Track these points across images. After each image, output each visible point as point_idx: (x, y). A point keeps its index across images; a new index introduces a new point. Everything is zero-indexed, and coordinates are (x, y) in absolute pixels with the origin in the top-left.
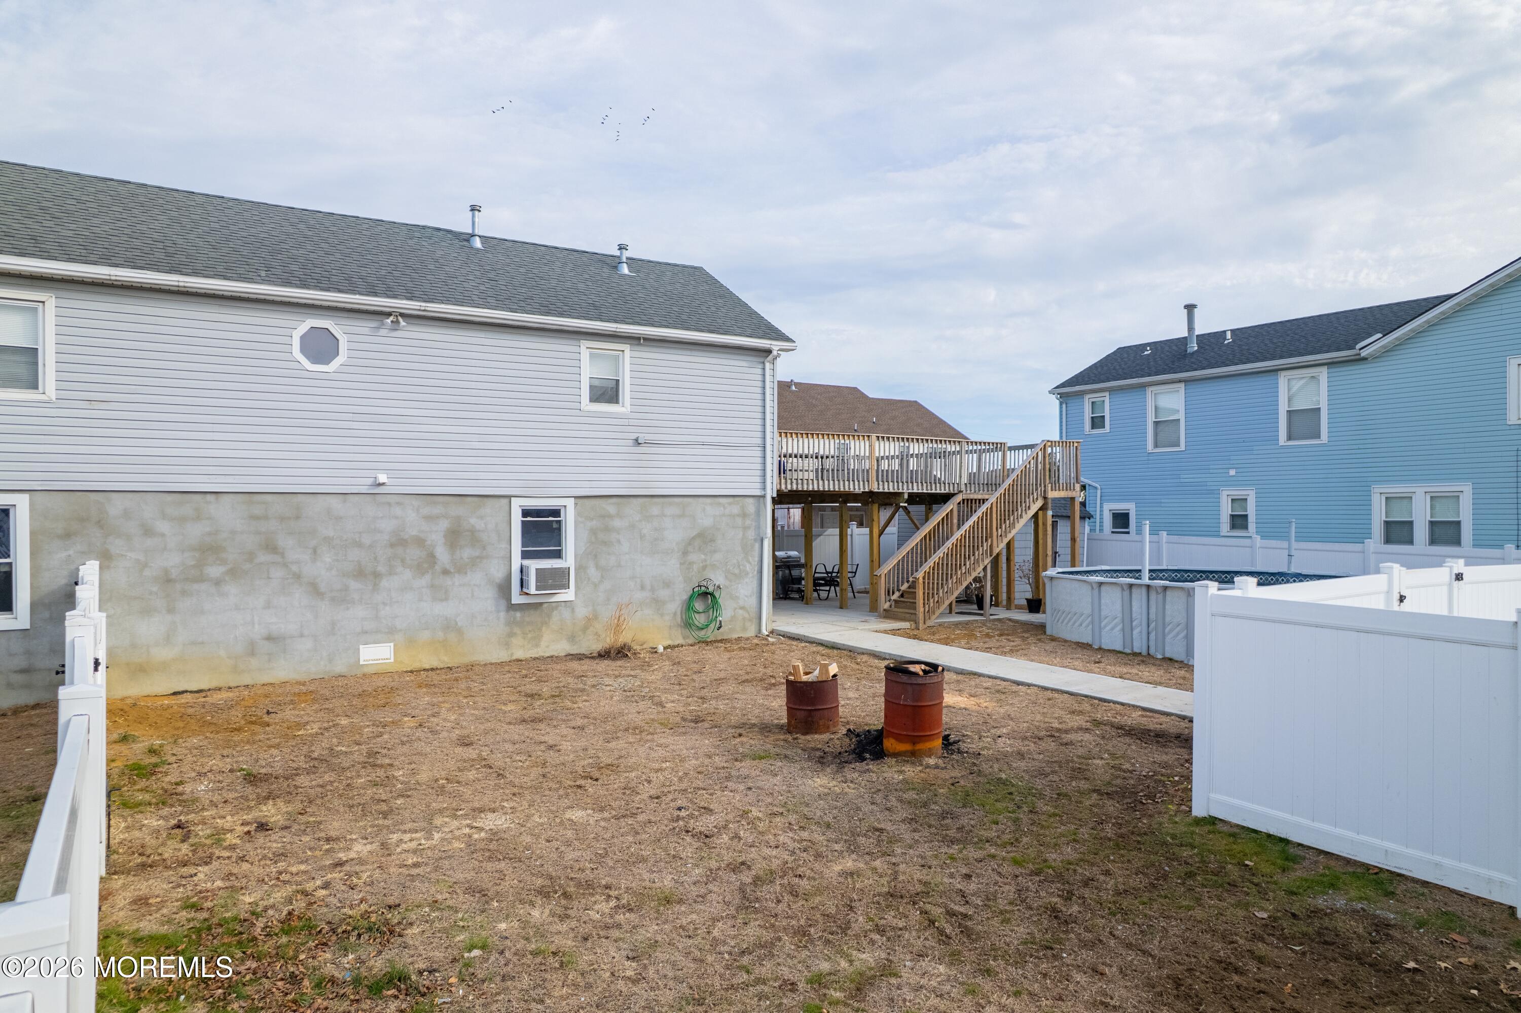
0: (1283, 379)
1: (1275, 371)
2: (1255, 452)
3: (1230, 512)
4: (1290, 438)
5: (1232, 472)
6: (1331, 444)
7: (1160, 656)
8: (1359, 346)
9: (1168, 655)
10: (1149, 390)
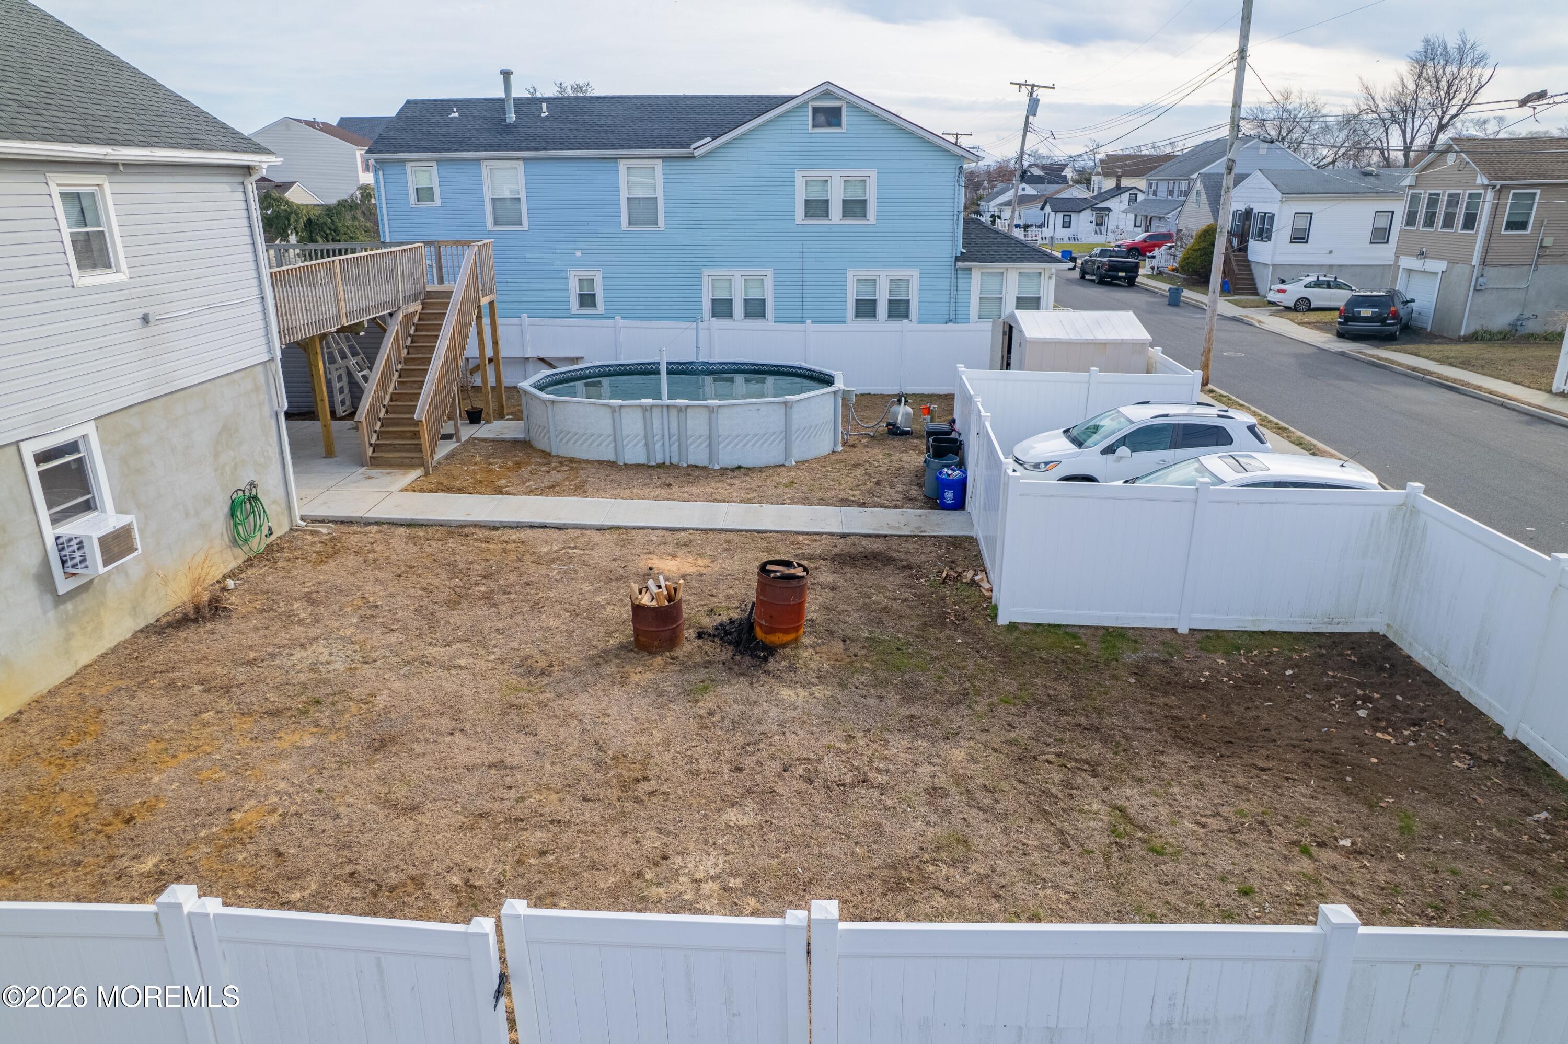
0: (623, 165)
1: (616, 159)
2: (600, 235)
3: (578, 291)
4: (630, 224)
5: (579, 254)
6: (668, 231)
7: (685, 465)
8: (694, 146)
9: (691, 462)
10: (484, 164)
